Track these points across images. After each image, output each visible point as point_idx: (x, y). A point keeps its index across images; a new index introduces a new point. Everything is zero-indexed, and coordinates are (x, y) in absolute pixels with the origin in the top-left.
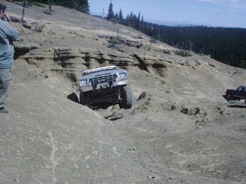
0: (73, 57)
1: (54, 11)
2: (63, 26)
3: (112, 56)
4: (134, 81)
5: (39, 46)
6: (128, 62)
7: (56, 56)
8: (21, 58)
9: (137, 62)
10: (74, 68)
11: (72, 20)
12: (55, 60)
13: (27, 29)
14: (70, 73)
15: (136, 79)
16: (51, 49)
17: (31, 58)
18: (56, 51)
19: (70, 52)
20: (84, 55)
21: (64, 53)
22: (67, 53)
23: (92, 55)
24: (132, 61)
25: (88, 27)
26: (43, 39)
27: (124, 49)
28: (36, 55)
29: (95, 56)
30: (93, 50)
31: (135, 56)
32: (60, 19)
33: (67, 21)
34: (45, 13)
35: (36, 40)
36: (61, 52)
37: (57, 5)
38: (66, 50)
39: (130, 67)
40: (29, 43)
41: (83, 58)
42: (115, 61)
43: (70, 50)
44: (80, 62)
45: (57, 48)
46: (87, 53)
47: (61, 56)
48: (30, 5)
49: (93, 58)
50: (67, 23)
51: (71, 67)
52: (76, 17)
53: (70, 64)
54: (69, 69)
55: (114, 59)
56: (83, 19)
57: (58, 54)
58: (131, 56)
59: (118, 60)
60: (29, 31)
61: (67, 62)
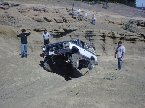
0: (95, 35)
1: (109, 7)
2: (111, 16)
3: (124, 35)
4: (138, 51)
5: (78, 29)
6: (136, 38)
7: (86, 35)
8: (68, 36)
9: (143, 39)
10: (95, 42)
11: (120, 11)
12: (85, 36)
13: (74, 19)
14: (92, 45)
15: (140, 50)
16: (84, 31)
17: (72, 36)
18: (86, 32)
19: (93, 32)
20: (102, 34)
21: (90, 33)
22: (92, 33)
23: (106, 34)
24: (139, 38)
25: (128, 15)
26: (81, 24)
27: (136, 30)
28: (75, 34)
29: (109, 35)
30: (108, 32)
31: (142, 35)
32: (111, 11)
33: (116, 12)
34: (103, 7)
35: (77, 25)
36: (88, 32)
37: (113, 3)
38: (91, 31)
39: (137, 42)
40: (73, 27)
41: (101, 36)
42: (126, 38)
43: (94, 31)
44: (99, 38)
45: (87, 30)
46: (104, 33)
47: (88, 34)
48: (95, 4)
49: (107, 36)
50: (115, 13)
51: (93, 42)
52: (123, 10)
53: (93, 39)
54: (92, 43)
55: (125, 37)
56: (127, 10)
57: (87, 33)
58: (139, 34)
59: (128, 37)
60: (75, 20)
61: (91, 38)
